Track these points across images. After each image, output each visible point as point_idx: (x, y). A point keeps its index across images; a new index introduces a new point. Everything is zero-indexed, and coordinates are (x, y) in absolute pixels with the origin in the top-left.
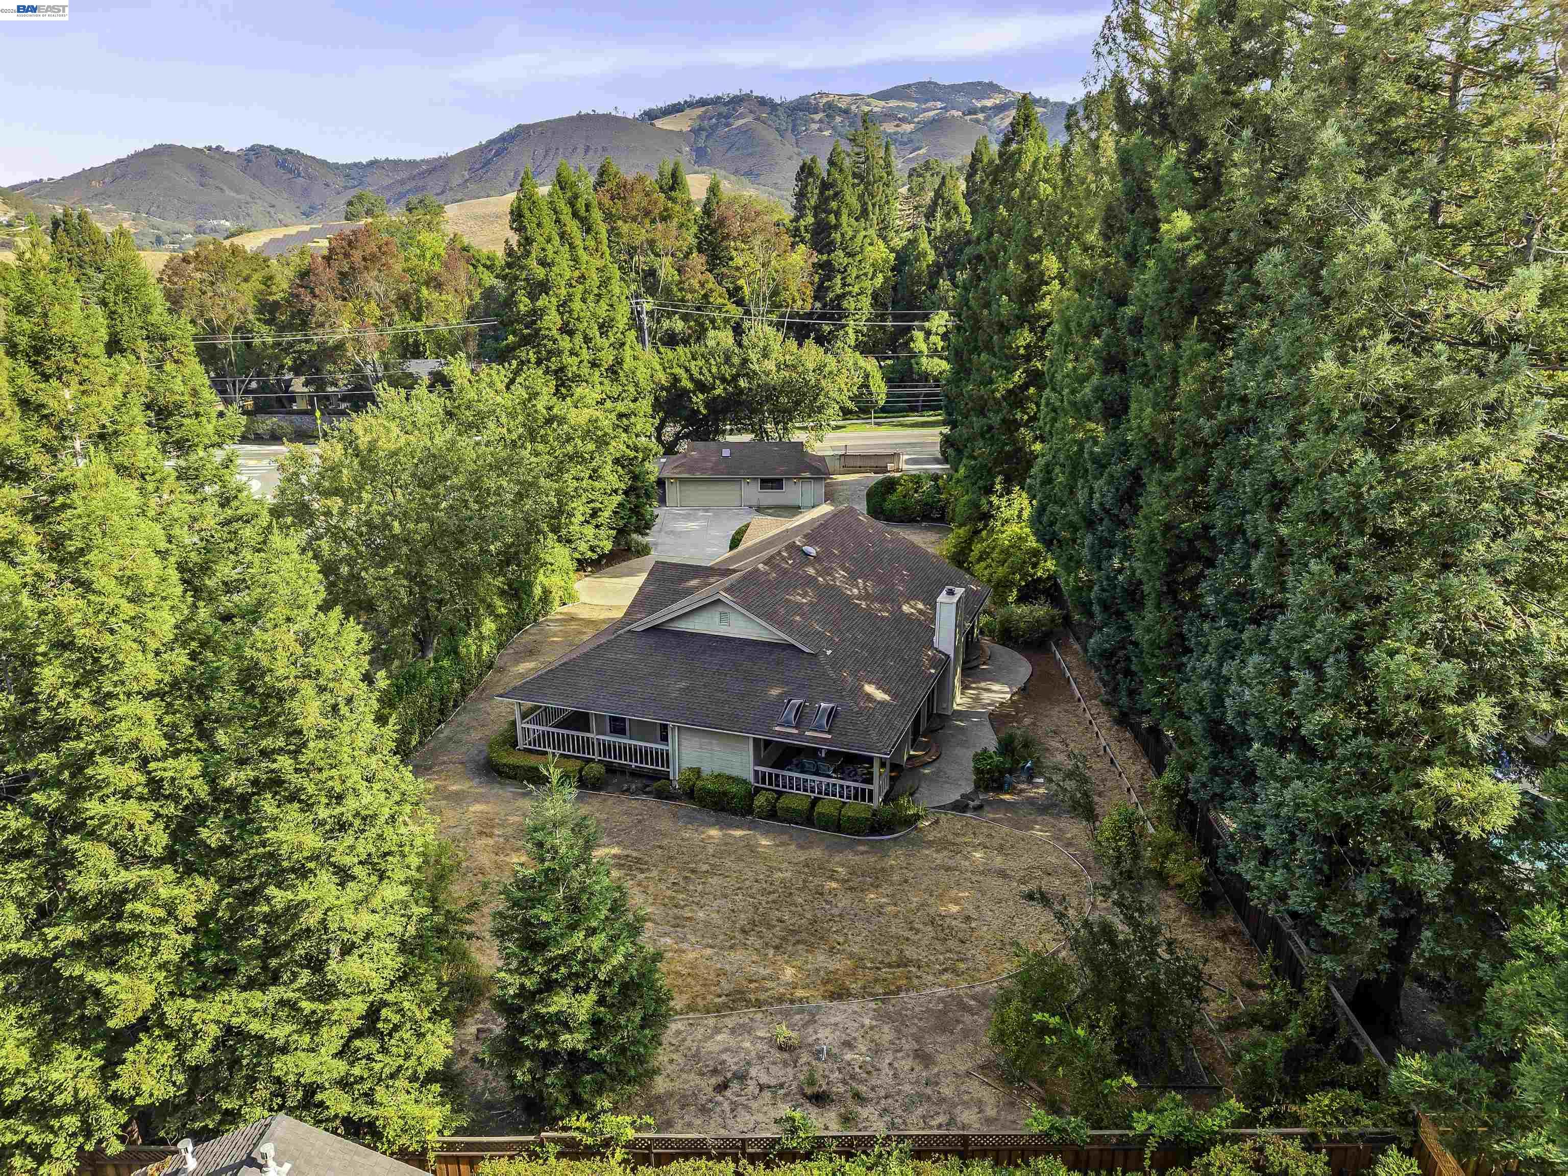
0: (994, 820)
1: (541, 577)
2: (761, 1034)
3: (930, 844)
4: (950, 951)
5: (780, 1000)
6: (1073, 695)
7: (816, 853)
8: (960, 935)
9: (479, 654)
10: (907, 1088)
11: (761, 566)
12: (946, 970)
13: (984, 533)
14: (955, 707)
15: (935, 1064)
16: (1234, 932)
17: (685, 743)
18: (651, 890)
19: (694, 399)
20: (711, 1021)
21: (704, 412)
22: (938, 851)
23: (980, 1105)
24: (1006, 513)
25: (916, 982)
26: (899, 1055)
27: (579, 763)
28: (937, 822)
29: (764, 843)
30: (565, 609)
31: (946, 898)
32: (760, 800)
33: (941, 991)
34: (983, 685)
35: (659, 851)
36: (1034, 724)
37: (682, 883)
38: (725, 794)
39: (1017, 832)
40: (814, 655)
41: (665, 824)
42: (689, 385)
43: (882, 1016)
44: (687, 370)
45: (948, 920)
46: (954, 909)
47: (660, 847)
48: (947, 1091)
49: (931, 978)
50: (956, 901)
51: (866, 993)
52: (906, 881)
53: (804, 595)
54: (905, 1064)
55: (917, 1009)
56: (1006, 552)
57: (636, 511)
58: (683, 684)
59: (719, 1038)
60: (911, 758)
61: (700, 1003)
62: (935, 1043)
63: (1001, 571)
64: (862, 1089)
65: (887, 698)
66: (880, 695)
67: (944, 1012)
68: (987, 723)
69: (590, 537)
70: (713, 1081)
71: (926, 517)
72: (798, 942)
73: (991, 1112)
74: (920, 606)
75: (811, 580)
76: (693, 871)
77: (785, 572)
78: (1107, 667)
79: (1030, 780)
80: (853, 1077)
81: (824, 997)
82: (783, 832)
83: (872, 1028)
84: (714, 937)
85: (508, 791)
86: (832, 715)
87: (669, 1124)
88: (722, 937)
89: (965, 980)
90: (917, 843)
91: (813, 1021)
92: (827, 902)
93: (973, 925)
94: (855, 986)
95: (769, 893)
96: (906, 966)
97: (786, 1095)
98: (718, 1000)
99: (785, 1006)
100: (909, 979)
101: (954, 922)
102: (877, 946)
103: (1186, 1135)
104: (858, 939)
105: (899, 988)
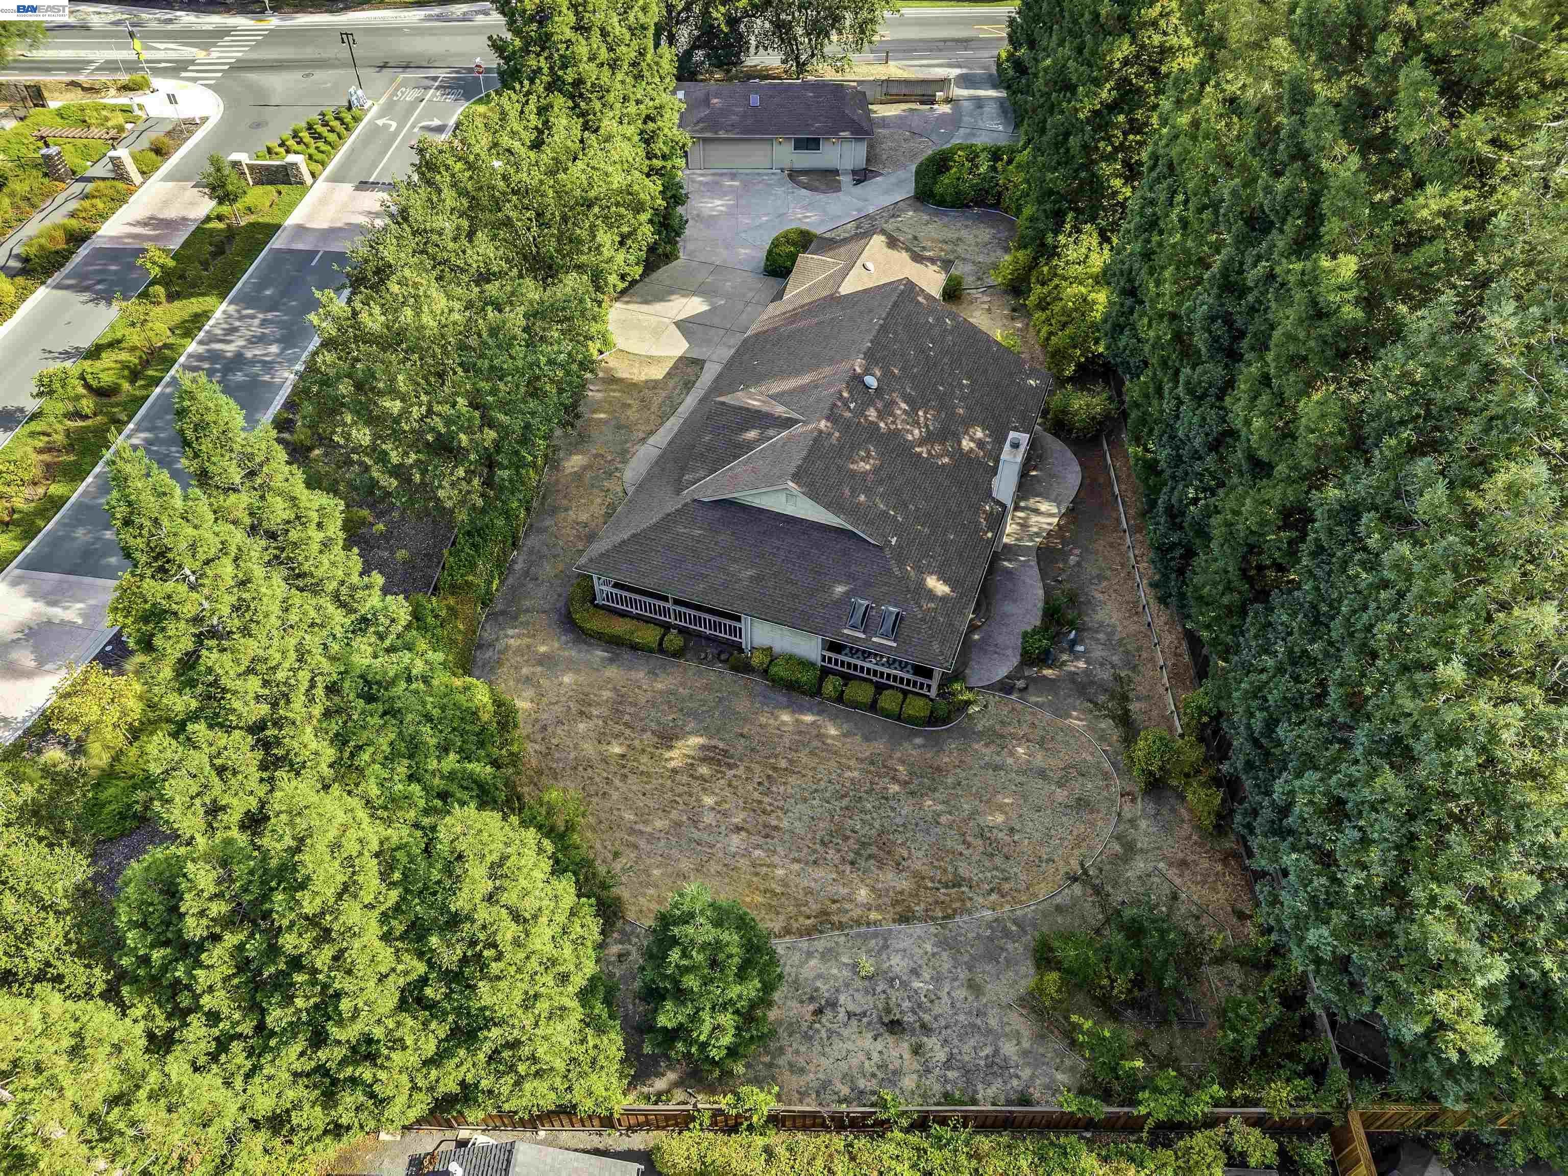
0: (1036, 704)
2: (845, 959)
3: (980, 736)
4: (996, 868)
5: (858, 923)
6: (1119, 523)
7: (879, 746)
8: (1005, 850)
10: (962, 1018)
12: (992, 890)
13: (1045, 272)
14: (1006, 540)
15: (984, 993)
17: (757, 626)
18: (741, 791)
20: (804, 944)
22: (987, 745)
23: (1018, 1035)
25: (968, 905)
26: (956, 984)
28: (986, 707)
29: (831, 731)
30: (603, 359)
31: (993, 804)
32: (830, 686)
33: (988, 914)
34: (1031, 502)
35: (742, 740)
36: (1079, 564)
37: (766, 784)
38: (796, 682)
39: (1057, 720)
40: (881, 548)
41: (742, 705)
43: (944, 943)
45: (995, 831)
46: (1000, 819)
47: (742, 735)
48: (993, 1022)
49: (981, 900)
50: (1001, 808)
51: (927, 917)
52: (959, 784)
53: (868, 458)
54: (961, 993)
55: (970, 935)
59: (813, 962)
61: (795, 925)
62: (984, 972)
64: (927, 1018)
65: (947, 591)
66: (941, 588)
67: (991, 939)
68: (1035, 562)
70: (811, 1008)
71: (979, 202)
72: (870, 857)
73: (1026, 1044)
74: (979, 434)
75: (873, 430)
77: (848, 426)
79: (1071, 648)
80: (920, 1006)
81: (894, 921)
82: (849, 716)
83: (934, 955)
84: (799, 849)
85: (594, 659)
86: (898, 619)
87: (781, 1051)
88: (805, 850)
89: (1008, 902)
90: (968, 734)
91: (886, 947)
92: (893, 809)
93: (1016, 838)
94: (919, 909)
95: (843, 797)
96: (960, 886)
97: (869, 1024)
98: (808, 922)
99: (863, 929)
100: (963, 901)
101: (1000, 835)
102: (936, 863)
103: (1178, 1118)
104: (920, 854)
105: (955, 910)
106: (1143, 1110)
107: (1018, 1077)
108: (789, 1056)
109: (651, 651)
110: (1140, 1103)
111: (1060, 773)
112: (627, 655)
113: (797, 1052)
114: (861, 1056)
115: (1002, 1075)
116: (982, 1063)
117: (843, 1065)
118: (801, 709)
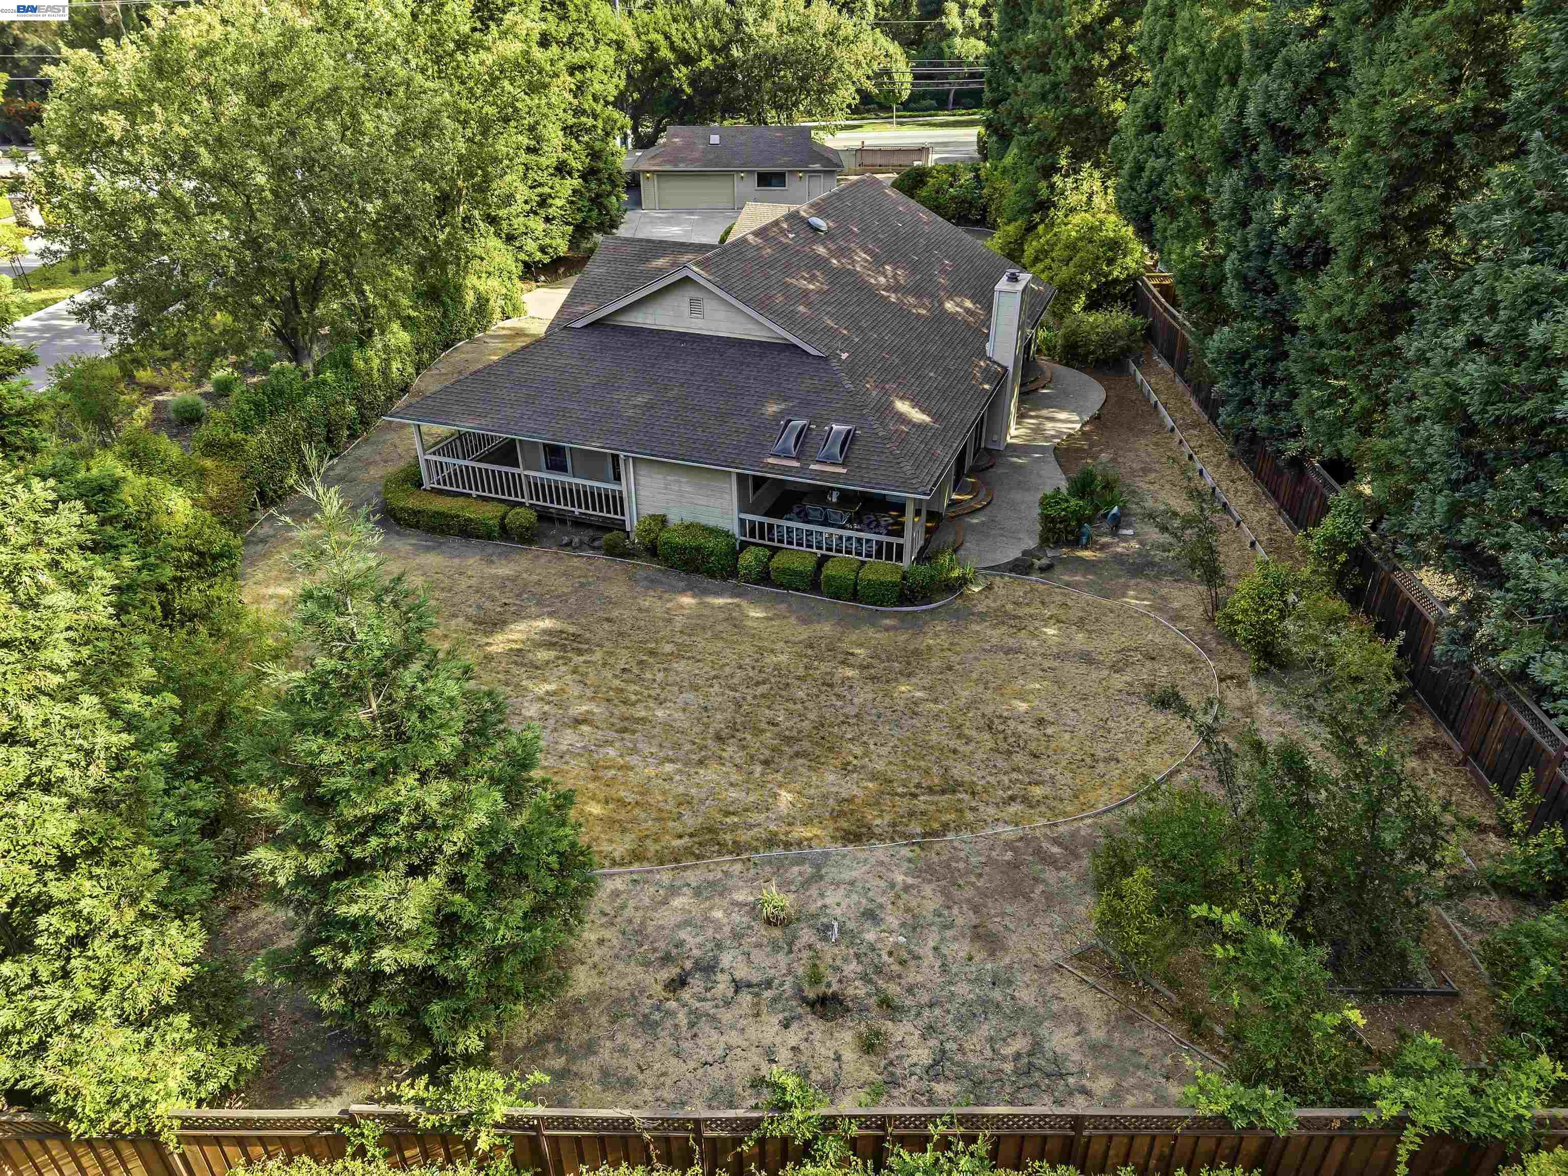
0: (1068, 584)
1: (471, 280)
2: (740, 897)
3: (982, 617)
4: (1018, 770)
5: (771, 842)
6: (1162, 425)
7: (826, 628)
8: (1033, 746)
9: (385, 372)
10: (962, 989)
11: (750, 238)
12: (1012, 798)
13: (1041, 228)
14: (1009, 440)
15: (1004, 948)
16: (1434, 744)
17: (643, 480)
18: (592, 678)
19: (676, 74)
20: (665, 876)
21: (689, 91)
22: (994, 627)
23: (1079, 1018)
24: (1074, 199)
25: (969, 816)
26: (949, 933)
27: (502, 508)
28: (989, 588)
29: (753, 614)
30: (508, 323)
31: (1008, 691)
32: (748, 558)
33: (1008, 832)
34: (1044, 412)
35: (606, 626)
36: (1113, 460)
37: (636, 670)
38: (698, 549)
39: (1104, 602)
40: (825, 359)
41: (616, 590)
42: (670, 56)
44: (667, 37)
45: (1012, 724)
46: (1023, 706)
47: (608, 620)
48: (1026, 996)
49: (991, 810)
50: (1023, 697)
51: (895, 832)
52: (950, 668)
53: (812, 279)
54: (959, 949)
55: (973, 860)
56: (1072, 247)
57: (597, 201)
58: (640, 400)
59: (677, 902)
60: (953, 503)
61: (652, 847)
62: (1003, 914)
63: (1065, 273)
64: (893, 989)
65: (927, 419)
66: (918, 416)
67: (1015, 865)
68: (1052, 459)
69: (539, 233)
70: (667, 974)
71: (963, 220)
72: (797, 755)
73: (1097, 1034)
74: (968, 304)
75: (820, 263)
76: (652, 653)
77: (785, 247)
78: (1235, 375)
79: (1114, 533)
80: (879, 970)
81: (834, 839)
82: (779, 599)
83: (907, 888)
84: (677, 746)
85: (405, 544)
86: (848, 440)
87: (590, 1048)
88: (687, 747)
89: (1042, 815)
90: (963, 616)
91: (818, 877)
92: (838, 696)
93: (1049, 731)
94: (880, 823)
95: (758, 684)
96: (954, 792)
97: (775, 1000)
98: (677, 843)
99: (777, 852)
100: (961, 811)
101: (1021, 728)
102: (910, 762)
103: (1475, 1126)
104: (884, 751)
105: (946, 827)
106: (1388, 1109)
107: (1084, 1091)
108: (605, 1054)
109: (489, 537)
110: (1376, 1096)
111: (1114, 657)
112: (456, 542)
113: (623, 1050)
114: (755, 1057)
115: (1049, 1090)
116: (1008, 1067)
117: (717, 1074)
118: (705, 592)
